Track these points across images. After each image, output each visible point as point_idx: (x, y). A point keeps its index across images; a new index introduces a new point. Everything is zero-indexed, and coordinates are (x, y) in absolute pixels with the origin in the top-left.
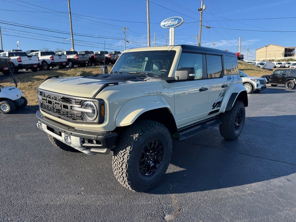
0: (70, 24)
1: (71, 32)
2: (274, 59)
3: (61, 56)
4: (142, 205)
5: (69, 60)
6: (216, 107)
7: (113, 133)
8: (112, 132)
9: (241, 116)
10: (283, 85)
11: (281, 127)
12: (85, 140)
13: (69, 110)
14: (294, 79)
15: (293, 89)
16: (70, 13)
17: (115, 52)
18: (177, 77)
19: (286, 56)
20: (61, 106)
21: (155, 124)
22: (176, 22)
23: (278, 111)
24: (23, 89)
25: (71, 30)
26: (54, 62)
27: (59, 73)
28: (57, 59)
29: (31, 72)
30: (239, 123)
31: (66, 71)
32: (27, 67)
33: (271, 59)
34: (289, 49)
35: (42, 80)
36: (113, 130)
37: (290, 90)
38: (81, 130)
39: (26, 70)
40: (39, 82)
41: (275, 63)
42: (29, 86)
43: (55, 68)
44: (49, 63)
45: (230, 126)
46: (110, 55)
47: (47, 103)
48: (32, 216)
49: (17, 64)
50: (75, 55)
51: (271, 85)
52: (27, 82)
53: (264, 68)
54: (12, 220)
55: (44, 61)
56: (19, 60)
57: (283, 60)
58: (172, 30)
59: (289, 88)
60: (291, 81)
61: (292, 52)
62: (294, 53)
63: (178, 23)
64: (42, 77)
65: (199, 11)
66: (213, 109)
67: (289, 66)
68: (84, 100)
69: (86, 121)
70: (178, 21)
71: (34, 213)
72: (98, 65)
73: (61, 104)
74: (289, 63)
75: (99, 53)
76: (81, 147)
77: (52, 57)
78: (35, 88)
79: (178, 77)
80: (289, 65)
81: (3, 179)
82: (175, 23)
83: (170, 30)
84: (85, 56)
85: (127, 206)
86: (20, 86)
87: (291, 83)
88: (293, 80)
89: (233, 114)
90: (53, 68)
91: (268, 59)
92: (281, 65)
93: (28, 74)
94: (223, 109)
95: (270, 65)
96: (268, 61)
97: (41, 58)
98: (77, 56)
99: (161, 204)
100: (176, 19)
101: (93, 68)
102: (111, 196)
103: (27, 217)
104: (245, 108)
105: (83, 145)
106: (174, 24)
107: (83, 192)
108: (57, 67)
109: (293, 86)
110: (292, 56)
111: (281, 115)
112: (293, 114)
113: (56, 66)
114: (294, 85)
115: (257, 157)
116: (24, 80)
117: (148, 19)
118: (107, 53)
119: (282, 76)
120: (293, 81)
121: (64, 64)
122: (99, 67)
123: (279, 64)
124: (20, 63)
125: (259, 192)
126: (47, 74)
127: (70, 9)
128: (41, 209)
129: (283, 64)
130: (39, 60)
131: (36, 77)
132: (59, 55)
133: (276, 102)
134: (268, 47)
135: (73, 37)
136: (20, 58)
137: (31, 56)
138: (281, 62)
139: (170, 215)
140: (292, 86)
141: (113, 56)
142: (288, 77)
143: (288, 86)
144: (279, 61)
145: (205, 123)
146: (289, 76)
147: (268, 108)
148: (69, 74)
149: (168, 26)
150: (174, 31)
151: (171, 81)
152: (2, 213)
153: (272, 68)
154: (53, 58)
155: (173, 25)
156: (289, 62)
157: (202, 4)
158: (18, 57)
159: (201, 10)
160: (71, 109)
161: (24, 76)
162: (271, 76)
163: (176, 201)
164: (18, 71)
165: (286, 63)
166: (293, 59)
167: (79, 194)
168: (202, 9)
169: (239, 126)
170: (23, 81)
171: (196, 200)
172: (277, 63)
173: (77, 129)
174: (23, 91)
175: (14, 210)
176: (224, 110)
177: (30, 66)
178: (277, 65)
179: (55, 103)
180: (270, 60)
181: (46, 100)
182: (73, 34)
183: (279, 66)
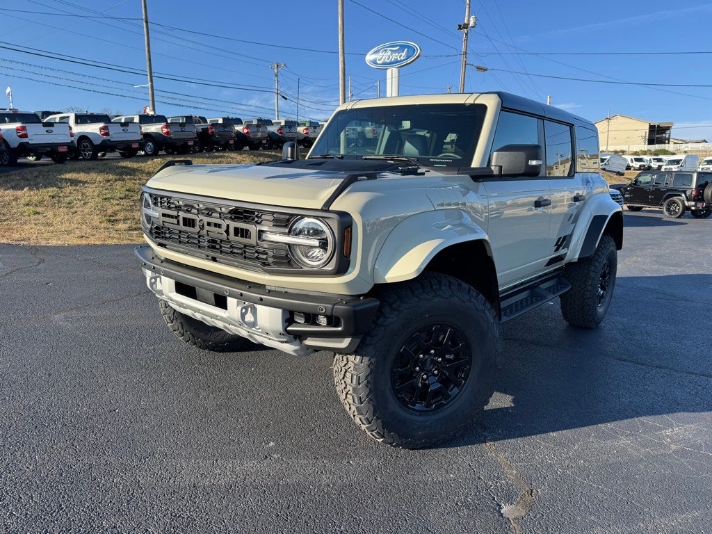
0: (147, 49)
1: (148, 70)
2: (624, 149)
3: (128, 126)
4: (435, 483)
5: (148, 136)
6: (561, 248)
7: (367, 300)
8: (365, 296)
9: (609, 273)
10: (656, 208)
11: (686, 300)
12: (295, 316)
13: (253, 240)
14: (683, 195)
15: (679, 217)
16: (147, 22)
17: (259, 120)
18: (497, 168)
19: (651, 142)
20: (227, 232)
21: (440, 283)
22: (403, 54)
23: (665, 265)
24: (36, 206)
25: (148, 64)
26: (109, 140)
27: (124, 167)
28: (117, 134)
29: (51, 164)
30: (603, 288)
31: (143, 162)
32: (38, 150)
33: (618, 150)
34: (658, 126)
35: (85, 182)
36: (366, 291)
37: (673, 219)
38: (283, 290)
39: (36, 160)
40: (77, 188)
41: (629, 158)
42: (53, 197)
43: (108, 155)
44: (97, 142)
45: (589, 293)
46: (247, 128)
47: (178, 223)
48: (165, 516)
49: (14, 142)
50: (164, 124)
51: (628, 207)
52: (46, 187)
53: (604, 169)
54: (115, 527)
55: (83, 138)
56: (22, 133)
57: (645, 153)
58: (392, 74)
59: (670, 214)
60: (675, 198)
61: (664, 135)
62: (669, 136)
63: (408, 57)
64: (82, 176)
65: (460, 28)
66: (555, 251)
67: (660, 167)
68: (298, 215)
69: (301, 268)
70: (408, 51)
71: (168, 509)
72: (217, 150)
73: (228, 226)
74: (660, 160)
75: (220, 121)
76: (283, 335)
77: (105, 127)
78: (69, 203)
79: (501, 167)
80: (660, 164)
81: (55, 423)
82: (400, 56)
83: (389, 72)
84: (187, 128)
85: (398, 484)
86: (29, 196)
87: (674, 202)
88: (681, 196)
89: (597, 264)
90: (104, 155)
91: (611, 148)
92: (642, 163)
93: (46, 169)
94: (573, 252)
95: (618, 162)
96: (613, 153)
97: (78, 129)
98: (168, 126)
99: (480, 478)
100: (402, 47)
101: (208, 158)
102: (351, 462)
103: (154, 518)
104: (618, 252)
105: (289, 328)
106: (399, 59)
107: (276, 452)
108: (117, 154)
109: (681, 210)
110: (665, 143)
111: (674, 274)
112: (701, 272)
113: (113, 150)
114: (681, 208)
115: (660, 368)
116: (38, 184)
117: (340, 44)
118: (239, 122)
119: (654, 186)
120: (680, 200)
121: (135, 146)
122: (221, 157)
123: (637, 160)
124: (25, 140)
125: (699, 447)
126: (94, 169)
127: (146, 11)
128: (183, 498)
129: (647, 161)
130: (72, 135)
131: (68, 176)
132: (123, 125)
133: (651, 244)
134: (612, 121)
135: (152, 81)
136: (23, 128)
137: (50, 124)
138: (641, 157)
139: (511, 504)
140: (677, 210)
141: (255, 129)
142: (668, 190)
143: (668, 210)
144: (636, 153)
145: (538, 284)
146: (671, 186)
147: (639, 259)
148: (151, 170)
149: (384, 64)
150: (397, 75)
151: (483, 176)
152: (83, 510)
153: (623, 170)
154: (108, 129)
155: (397, 62)
156: (660, 157)
157: (467, 13)
158: (18, 125)
159: (466, 26)
160: (260, 237)
161: (36, 173)
162: (628, 187)
163: (514, 472)
164: (19, 161)
165: (654, 159)
166: (668, 151)
167: (267, 457)
168: (469, 24)
169: (603, 296)
170: (34, 185)
171: (560, 468)
172: (632, 160)
173: (273, 289)
174: (40, 209)
175: (111, 501)
176: (577, 256)
177: (49, 149)
178: (632, 162)
179: (206, 224)
180: (616, 152)
181: (177, 217)
182: (153, 75)
183: (637, 165)
